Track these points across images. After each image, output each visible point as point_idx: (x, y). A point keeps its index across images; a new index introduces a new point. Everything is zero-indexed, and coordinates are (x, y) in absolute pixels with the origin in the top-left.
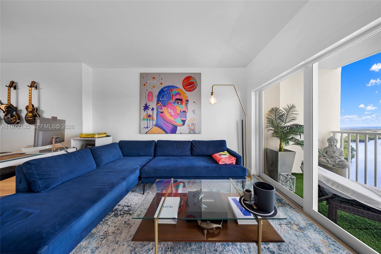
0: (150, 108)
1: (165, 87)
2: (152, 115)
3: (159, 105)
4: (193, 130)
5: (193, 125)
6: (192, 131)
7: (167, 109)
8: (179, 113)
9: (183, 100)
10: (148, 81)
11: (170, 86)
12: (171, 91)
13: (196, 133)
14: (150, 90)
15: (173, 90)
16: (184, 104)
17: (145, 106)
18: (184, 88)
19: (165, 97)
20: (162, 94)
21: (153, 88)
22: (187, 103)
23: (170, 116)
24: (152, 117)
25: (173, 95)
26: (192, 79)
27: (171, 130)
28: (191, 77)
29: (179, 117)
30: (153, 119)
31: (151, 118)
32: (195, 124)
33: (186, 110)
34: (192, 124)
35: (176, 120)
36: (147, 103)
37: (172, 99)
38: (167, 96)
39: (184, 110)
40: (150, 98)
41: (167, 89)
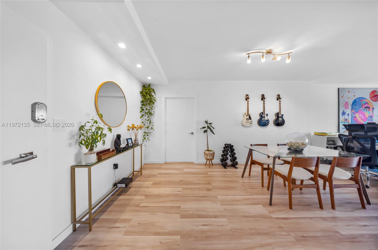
0: (346, 114)
1: (357, 98)
2: (348, 118)
3: (353, 111)
7: (359, 114)
8: (367, 118)
9: (370, 108)
10: (344, 94)
11: (361, 97)
12: (362, 101)
14: (346, 100)
16: (371, 110)
17: (343, 112)
18: (371, 99)
19: (357, 106)
20: (355, 103)
21: (348, 99)
22: (373, 110)
24: (348, 120)
25: (363, 104)
26: (377, 93)
28: (376, 91)
29: (367, 121)
30: (349, 122)
31: (347, 121)
33: (373, 115)
36: (344, 110)
37: (362, 107)
38: (359, 105)
39: (371, 115)
40: (346, 106)
41: (358, 100)
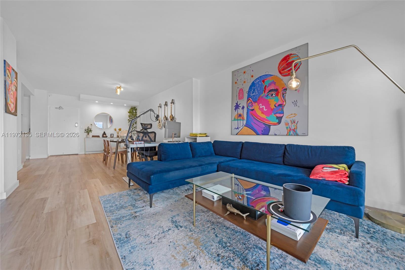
0: (240, 107)
1: (257, 79)
2: (242, 113)
3: (250, 101)
4: (294, 130)
5: (294, 122)
6: (292, 132)
7: (258, 104)
8: (272, 108)
9: (279, 90)
10: (239, 78)
11: (262, 76)
12: (264, 81)
13: (298, 135)
14: (241, 87)
15: (265, 81)
16: (280, 94)
17: (236, 105)
18: (281, 74)
19: (256, 91)
20: (253, 88)
21: (244, 84)
22: (284, 93)
23: (262, 113)
24: (242, 116)
25: (266, 86)
26: (293, 57)
27: (262, 131)
28: (291, 54)
29: (273, 114)
30: (243, 119)
31: (241, 118)
32: (298, 122)
33: (283, 102)
34: (292, 121)
35: (268, 118)
36: (237, 102)
37: (265, 92)
38: (259, 89)
39: (280, 103)
40: (241, 95)
41: (258, 82)
